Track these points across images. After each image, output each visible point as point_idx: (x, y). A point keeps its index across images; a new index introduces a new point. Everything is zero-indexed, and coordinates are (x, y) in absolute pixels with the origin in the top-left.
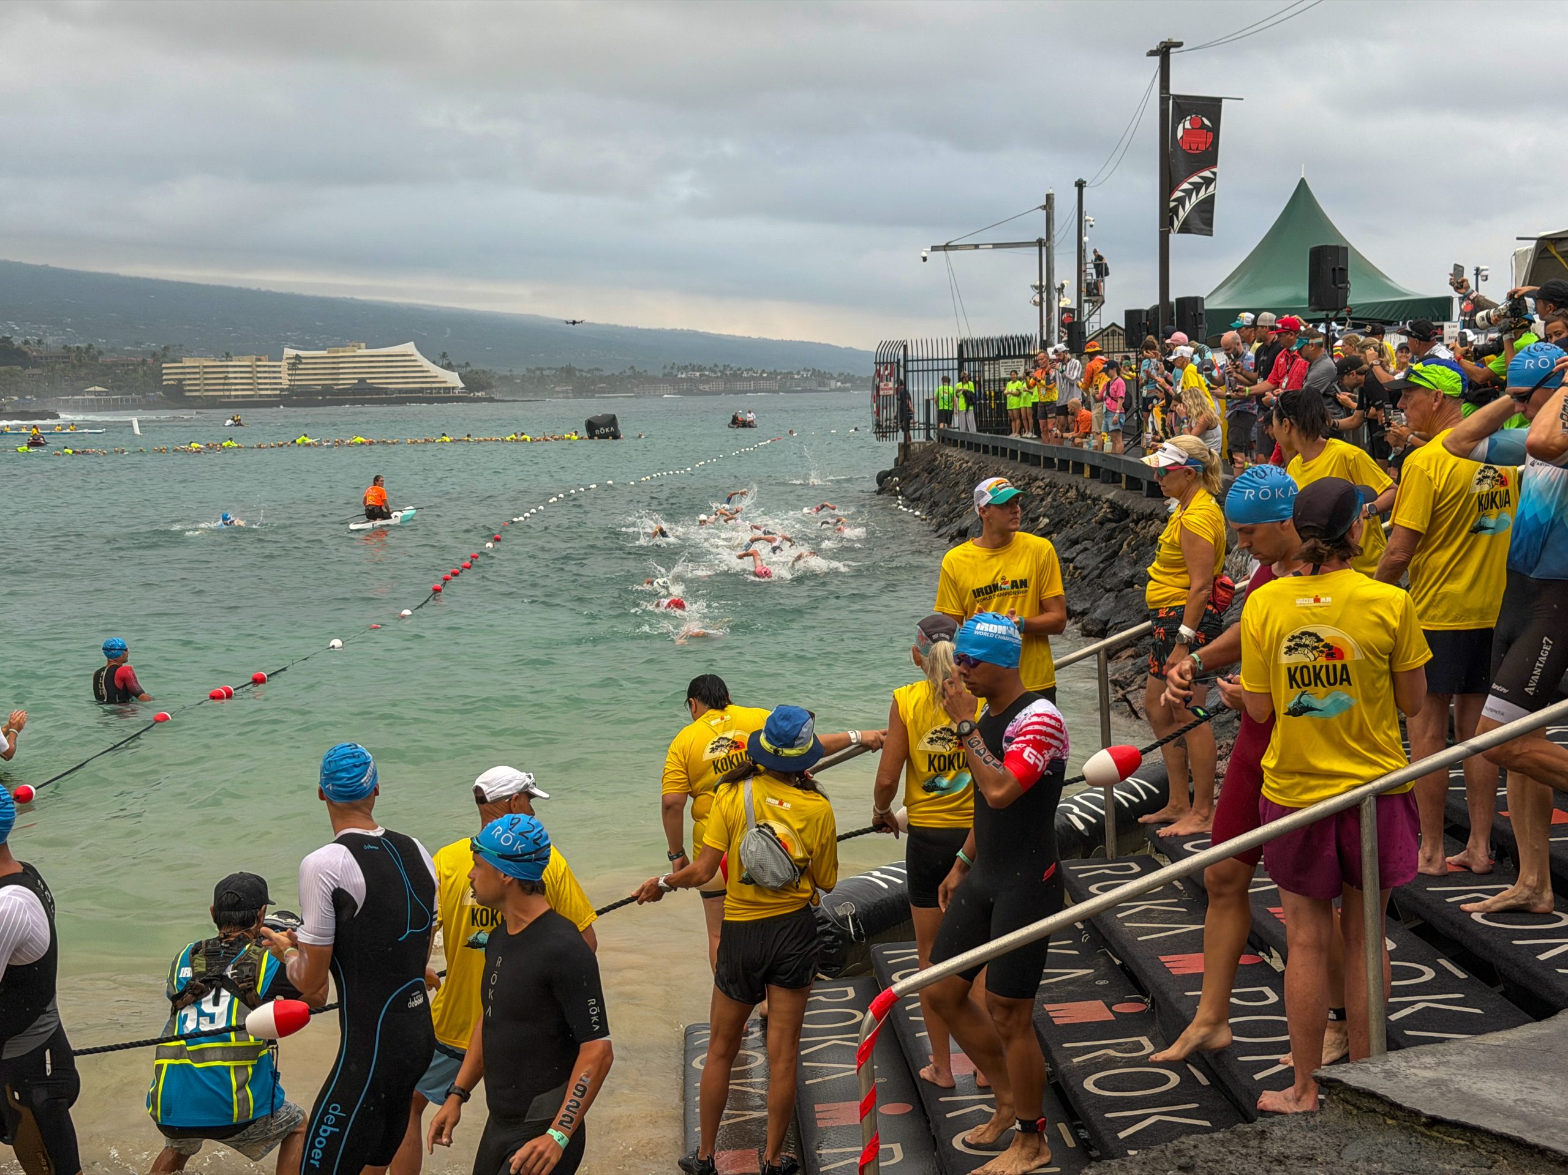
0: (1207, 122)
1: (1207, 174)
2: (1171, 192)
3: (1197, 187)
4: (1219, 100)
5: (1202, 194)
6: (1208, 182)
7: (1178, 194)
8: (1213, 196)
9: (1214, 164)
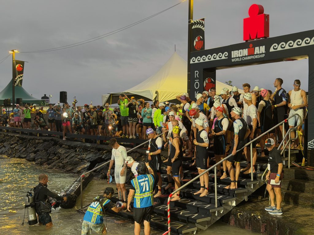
0: (22, 66)
1: (21, 75)
2: (15, 78)
3: (19, 78)
4: (24, 62)
5: (20, 79)
6: (21, 77)
7: (16, 79)
8: (22, 80)
9: (23, 73)
